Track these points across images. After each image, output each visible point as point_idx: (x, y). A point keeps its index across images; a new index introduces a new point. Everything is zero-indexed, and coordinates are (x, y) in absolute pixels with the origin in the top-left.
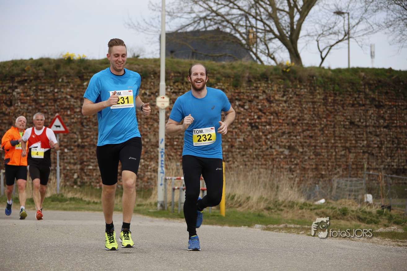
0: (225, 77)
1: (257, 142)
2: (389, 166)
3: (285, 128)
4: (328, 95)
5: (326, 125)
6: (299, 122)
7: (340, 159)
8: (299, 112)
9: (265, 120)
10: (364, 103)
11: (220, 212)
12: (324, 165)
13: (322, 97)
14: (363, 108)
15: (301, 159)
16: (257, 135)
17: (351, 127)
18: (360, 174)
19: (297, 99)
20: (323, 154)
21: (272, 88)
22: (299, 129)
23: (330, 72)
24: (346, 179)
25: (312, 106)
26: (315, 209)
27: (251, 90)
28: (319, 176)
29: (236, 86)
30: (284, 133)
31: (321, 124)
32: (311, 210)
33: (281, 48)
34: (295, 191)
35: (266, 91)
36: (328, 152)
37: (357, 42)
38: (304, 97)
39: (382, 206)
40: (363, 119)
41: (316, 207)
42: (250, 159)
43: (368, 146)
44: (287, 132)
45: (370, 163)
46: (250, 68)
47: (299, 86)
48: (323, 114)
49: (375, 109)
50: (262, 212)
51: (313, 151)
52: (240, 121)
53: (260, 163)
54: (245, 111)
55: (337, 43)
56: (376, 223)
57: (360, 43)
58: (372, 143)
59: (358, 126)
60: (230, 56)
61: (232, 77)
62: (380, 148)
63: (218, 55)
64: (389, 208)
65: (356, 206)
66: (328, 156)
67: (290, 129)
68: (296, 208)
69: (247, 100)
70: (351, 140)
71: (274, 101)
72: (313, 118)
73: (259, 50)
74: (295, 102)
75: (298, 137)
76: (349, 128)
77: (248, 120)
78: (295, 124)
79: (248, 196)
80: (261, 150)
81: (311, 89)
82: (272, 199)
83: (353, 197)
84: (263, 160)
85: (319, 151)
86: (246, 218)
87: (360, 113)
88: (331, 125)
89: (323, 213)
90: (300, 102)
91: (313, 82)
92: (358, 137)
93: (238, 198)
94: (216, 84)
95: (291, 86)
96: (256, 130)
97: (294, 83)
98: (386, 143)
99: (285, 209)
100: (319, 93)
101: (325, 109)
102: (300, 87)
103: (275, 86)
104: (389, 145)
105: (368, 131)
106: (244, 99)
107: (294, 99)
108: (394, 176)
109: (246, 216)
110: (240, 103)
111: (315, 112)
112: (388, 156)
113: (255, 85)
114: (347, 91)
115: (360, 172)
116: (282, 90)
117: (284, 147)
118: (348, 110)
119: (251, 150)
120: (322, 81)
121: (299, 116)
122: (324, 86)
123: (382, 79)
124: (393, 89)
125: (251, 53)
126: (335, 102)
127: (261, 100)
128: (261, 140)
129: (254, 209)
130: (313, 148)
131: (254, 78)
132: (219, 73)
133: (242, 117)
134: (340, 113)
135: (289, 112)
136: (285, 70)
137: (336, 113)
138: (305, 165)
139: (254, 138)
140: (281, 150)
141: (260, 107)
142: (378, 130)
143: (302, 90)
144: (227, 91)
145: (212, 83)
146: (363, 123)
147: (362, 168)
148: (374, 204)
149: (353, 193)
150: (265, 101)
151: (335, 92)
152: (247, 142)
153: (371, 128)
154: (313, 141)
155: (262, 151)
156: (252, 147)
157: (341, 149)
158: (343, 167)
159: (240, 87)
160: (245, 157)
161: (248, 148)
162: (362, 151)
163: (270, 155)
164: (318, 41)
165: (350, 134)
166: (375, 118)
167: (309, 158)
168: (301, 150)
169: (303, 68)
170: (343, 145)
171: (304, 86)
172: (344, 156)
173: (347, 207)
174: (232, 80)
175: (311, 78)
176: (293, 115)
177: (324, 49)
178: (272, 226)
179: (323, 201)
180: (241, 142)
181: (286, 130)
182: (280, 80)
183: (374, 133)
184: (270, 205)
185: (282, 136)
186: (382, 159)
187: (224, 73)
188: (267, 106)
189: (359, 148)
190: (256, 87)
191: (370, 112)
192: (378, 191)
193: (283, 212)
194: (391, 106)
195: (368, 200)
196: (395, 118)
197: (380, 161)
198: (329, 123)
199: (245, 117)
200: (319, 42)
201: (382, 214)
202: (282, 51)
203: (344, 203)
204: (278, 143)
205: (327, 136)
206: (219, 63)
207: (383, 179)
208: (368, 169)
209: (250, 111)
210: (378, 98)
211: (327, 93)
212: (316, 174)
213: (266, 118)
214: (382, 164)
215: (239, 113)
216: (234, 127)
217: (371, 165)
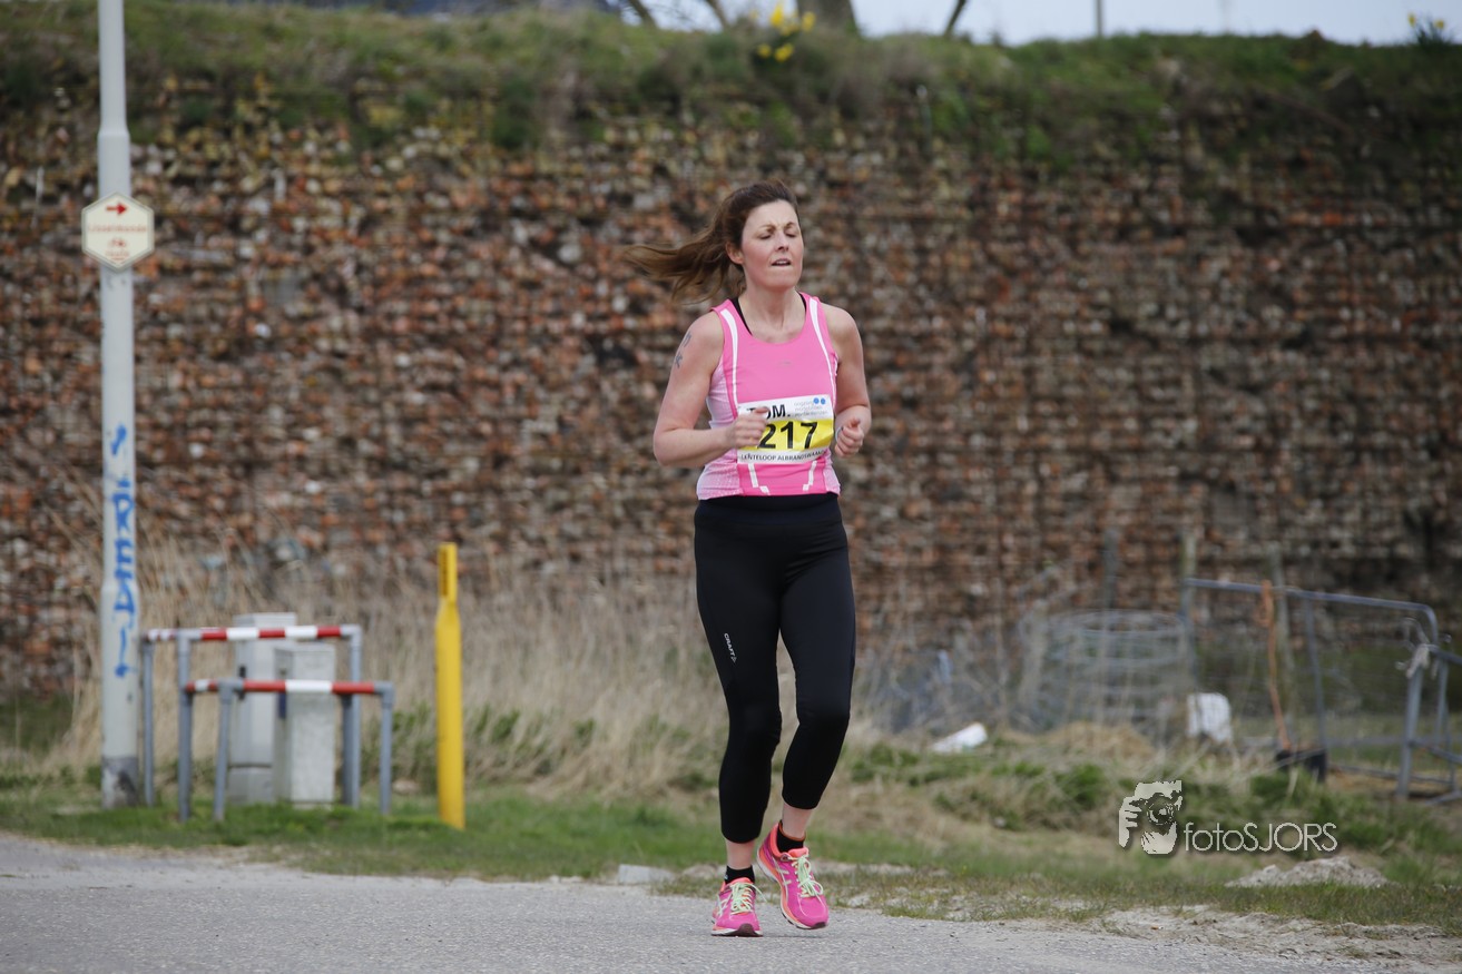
0: (452, 95)
1: (627, 437)
2: (1315, 545)
4: (994, 181)
5: (987, 341)
7: (1062, 514)
8: (844, 275)
9: (669, 319)
10: (1180, 217)
11: (437, 809)
12: (981, 550)
13: (964, 192)
14: (1177, 245)
16: (628, 400)
17: (1116, 345)
18: (1169, 592)
19: (833, 206)
20: (976, 491)
21: (698, 147)
23: (1004, 63)
24: (1091, 618)
25: (910, 243)
26: (931, 778)
27: (590, 161)
28: (957, 607)
29: (510, 144)
31: (959, 335)
32: (913, 782)
35: (673, 167)
36: (997, 481)
38: (871, 196)
39: (1282, 756)
40: (1179, 305)
41: (940, 767)
42: (596, 527)
43: (1207, 444)
45: (1217, 534)
46: (585, 44)
47: (839, 138)
48: (969, 283)
49: (1237, 250)
50: (661, 804)
51: (922, 477)
52: (537, 327)
53: (648, 546)
54: (563, 273)
58: (1224, 426)
59: (1155, 343)
61: (491, 92)
62: (1267, 454)
64: (1317, 763)
65: (1146, 757)
66: (1000, 500)
69: (569, 213)
70: (1116, 417)
72: (920, 301)
76: (1108, 353)
77: (578, 320)
79: (584, 719)
80: (650, 478)
81: (902, 153)
83: (1131, 711)
84: (661, 531)
85: (955, 475)
86: (575, 834)
87: (1163, 273)
88: (1011, 338)
89: (974, 797)
90: (850, 219)
91: (912, 112)
92: (1151, 400)
93: (534, 730)
94: (406, 132)
95: (800, 138)
96: (622, 375)
97: (818, 123)
98: (1297, 424)
100: (946, 174)
101: (980, 258)
102: (849, 138)
103: (717, 137)
104: (1314, 439)
105: (1205, 362)
106: (553, 209)
108: (1345, 596)
109: (574, 821)
110: (537, 230)
111: (931, 275)
112: (1308, 494)
113: (610, 135)
114: (1093, 158)
115: (1166, 582)
116: (754, 159)
118: (1102, 257)
119: (599, 480)
120: (961, 110)
123: (1273, 92)
124: (1328, 141)
126: (1028, 217)
127: (646, 213)
129: (615, 786)
130: (923, 460)
131: (606, 97)
132: (419, 74)
133: (549, 306)
134: (1060, 278)
136: (765, 51)
137: (1034, 277)
138: (881, 549)
139: (614, 414)
142: (1254, 362)
143: (859, 160)
144: (465, 169)
145: (386, 126)
146: (1175, 323)
147: (1176, 562)
148: (1238, 742)
149: (1127, 692)
150: (664, 222)
151: (1029, 163)
152: (580, 439)
153: (1219, 348)
154: (920, 426)
155: (660, 485)
156: (604, 463)
157: (1067, 461)
158: (1080, 555)
159: (535, 145)
160: (567, 513)
161: (585, 465)
162: (1173, 471)
165: (1114, 386)
166: (1239, 298)
167: (902, 514)
169: (862, 40)
170: (1079, 440)
171: (868, 135)
172: (1084, 498)
173: (1096, 761)
174: (489, 109)
175: (904, 95)
178: (706, 874)
179: (973, 735)
180: (543, 436)
182: (743, 107)
183: (1234, 377)
184: (698, 766)
186: (1276, 509)
187: (447, 73)
189: (1160, 456)
190: (619, 147)
191: (1213, 268)
192: (1260, 676)
194: (1318, 230)
195: (1207, 726)
196: (1342, 295)
197: (1268, 520)
198: (1001, 327)
199: (562, 304)
201: (1281, 797)
203: (1081, 744)
205: (992, 397)
206: (417, 24)
207: (1283, 616)
208: (1207, 564)
209: (590, 271)
210: (1255, 193)
211: (988, 172)
212: (941, 598)
213: (675, 311)
214: (1279, 539)
215: (531, 285)
216: (505, 357)
217: (1222, 545)
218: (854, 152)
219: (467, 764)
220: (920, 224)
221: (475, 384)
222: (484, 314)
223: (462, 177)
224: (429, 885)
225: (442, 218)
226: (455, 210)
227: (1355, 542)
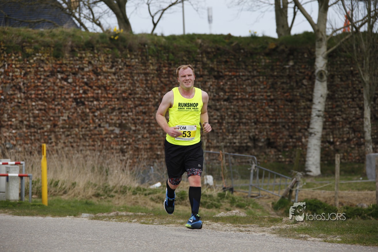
0: (44, 46)
1: (83, 120)
2: (231, 143)
3: (115, 104)
4: (162, 65)
6: (130, 97)
8: (130, 85)
9: (92, 95)
10: (202, 73)
11: (42, 201)
13: (155, 68)
14: (201, 79)
15: (134, 138)
16: (83, 112)
19: (127, 71)
20: (159, 132)
21: (98, 58)
22: (130, 105)
23: (164, 40)
25: (144, 78)
26: (149, 194)
27: (75, 60)
28: (154, 157)
29: (57, 57)
30: (113, 109)
31: (155, 98)
32: (146, 195)
33: (108, 12)
34: (127, 174)
35: (93, 62)
37: (192, 5)
38: (136, 68)
39: (224, 188)
41: (151, 191)
42: (76, 140)
44: (117, 108)
45: (210, 141)
46: (73, 35)
47: (129, 56)
48: (157, 87)
49: (214, 80)
50: (91, 200)
51: (147, 129)
52: (63, 97)
53: (87, 144)
54: (69, 85)
55: (170, 6)
56: (217, 207)
57: (195, 6)
58: (211, 118)
60: (49, 22)
61: (53, 46)
62: (220, 124)
63: (35, 21)
64: (231, 190)
67: (121, 104)
68: (129, 193)
69: (70, 72)
71: (102, 73)
72: (146, 91)
73: (82, 15)
74: (125, 73)
75: (130, 114)
77: (72, 95)
78: (126, 99)
79: (73, 182)
80: (88, 129)
81: (142, 59)
82: (101, 184)
84: (90, 141)
85: (154, 128)
86: (72, 207)
89: (159, 198)
90: (131, 73)
91: (144, 50)
93: (63, 184)
94: (34, 54)
95: (120, 56)
96: (82, 107)
97: (124, 53)
98: (227, 117)
99: (116, 195)
100: (152, 63)
101: (159, 82)
102: (131, 56)
103: (102, 56)
104: (230, 121)
106: (67, 71)
107: (125, 70)
108: (237, 154)
109: (72, 204)
110: (63, 76)
111: (148, 85)
112: (229, 132)
113: (79, 55)
114: (183, 60)
116: (110, 60)
117: (115, 125)
119: (77, 130)
120: (155, 50)
121: (130, 89)
122: (157, 55)
123: (221, 46)
124: (233, 57)
125: (74, 19)
126: (169, 73)
127: (87, 72)
128: (88, 118)
129: (81, 196)
130: (147, 125)
131: (78, 47)
132: (37, 42)
133: (66, 92)
135: (119, 85)
136: (112, 37)
137: (171, 86)
138: (138, 144)
139: (80, 115)
140: (111, 128)
141: (85, 80)
142: (217, 104)
143: (133, 60)
144: (47, 62)
145: (30, 53)
148: (215, 186)
150: (91, 74)
151: (169, 61)
152: (73, 121)
154: (147, 118)
155: (90, 131)
156: (78, 126)
159: (62, 57)
160: (70, 137)
161: (74, 127)
163: (99, 134)
164: (148, 5)
166: (214, 90)
167: (143, 137)
168: (133, 128)
169: (133, 35)
171: (135, 55)
174: (52, 49)
175: (143, 47)
176: (123, 88)
177: (156, 14)
178: (101, 215)
179: (158, 185)
180: (64, 120)
181: (116, 106)
182: (108, 49)
183: (213, 107)
184: (99, 192)
185: (112, 113)
186: (222, 135)
187: (43, 41)
188: (94, 79)
190: (81, 58)
191: (209, 84)
192: (219, 171)
193: (114, 199)
194: (231, 76)
195: (208, 182)
196: (236, 90)
197: (221, 138)
199: (69, 91)
200: (150, 5)
201: (224, 197)
202: (109, 16)
203: (182, 186)
204: (108, 120)
206: (36, 31)
207: (224, 158)
208: (208, 147)
209: (75, 84)
210: (217, 68)
211: (161, 63)
212: (151, 155)
213: (93, 93)
214: (223, 142)
215: (62, 87)
216: (56, 103)
217: (211, 143)
218: (132, 59)
219: (48, 192)
220: (146, 74)
221: (50, 109)
222: (51, 94)
223: (46, 64)
224: (40, 218)
225: (42, 73)
226: (45, 71)
227: (239, 142)
